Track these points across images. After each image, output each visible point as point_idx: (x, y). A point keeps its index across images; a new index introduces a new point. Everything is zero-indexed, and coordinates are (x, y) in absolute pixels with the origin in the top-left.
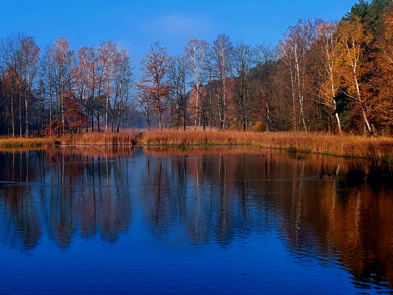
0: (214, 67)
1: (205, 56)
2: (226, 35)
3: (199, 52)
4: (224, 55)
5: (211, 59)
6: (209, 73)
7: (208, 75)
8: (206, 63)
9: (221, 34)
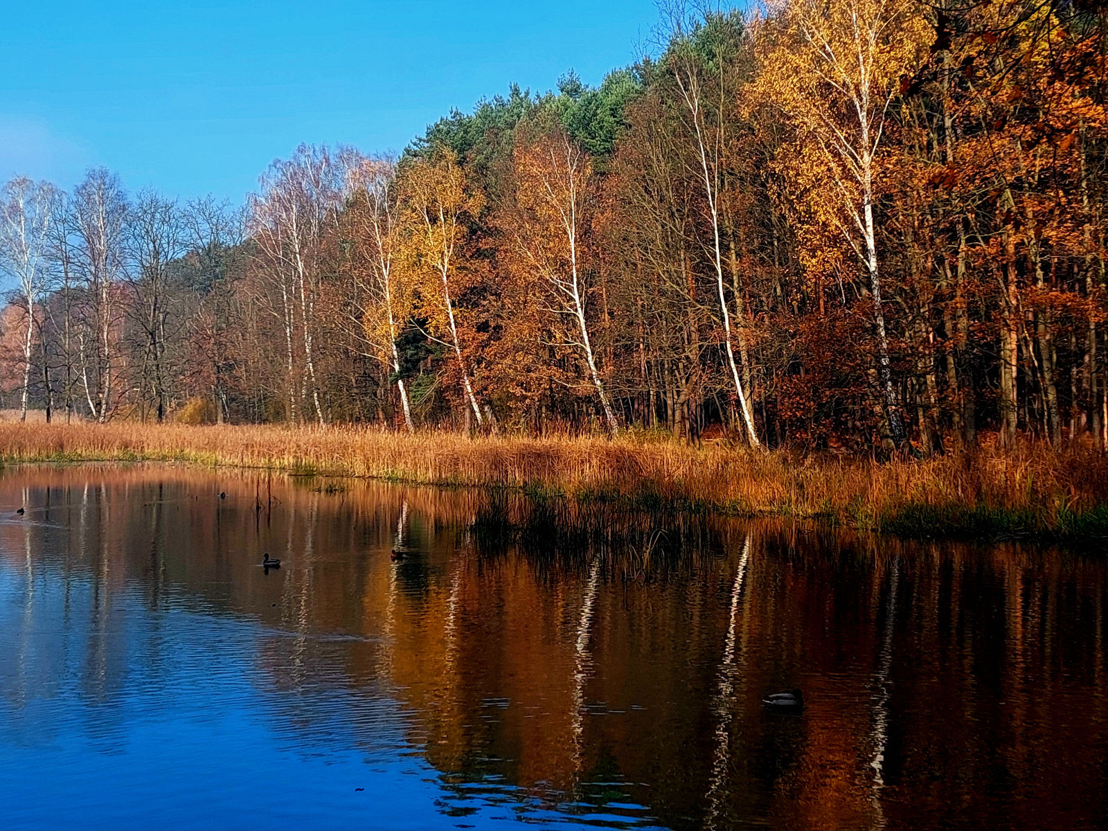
0: (75, 252)
1: (52, 224)
2: (111, 173)
3: (35, 211)
4: (104, 224)
5: (69, 233)
6: (62, 268)
7: (59, 274)
8: (55, 241)
9: (97, 168)
